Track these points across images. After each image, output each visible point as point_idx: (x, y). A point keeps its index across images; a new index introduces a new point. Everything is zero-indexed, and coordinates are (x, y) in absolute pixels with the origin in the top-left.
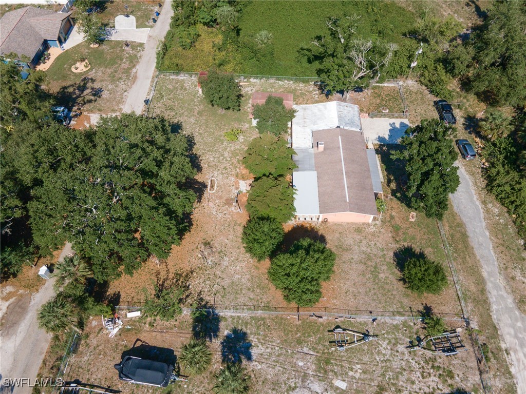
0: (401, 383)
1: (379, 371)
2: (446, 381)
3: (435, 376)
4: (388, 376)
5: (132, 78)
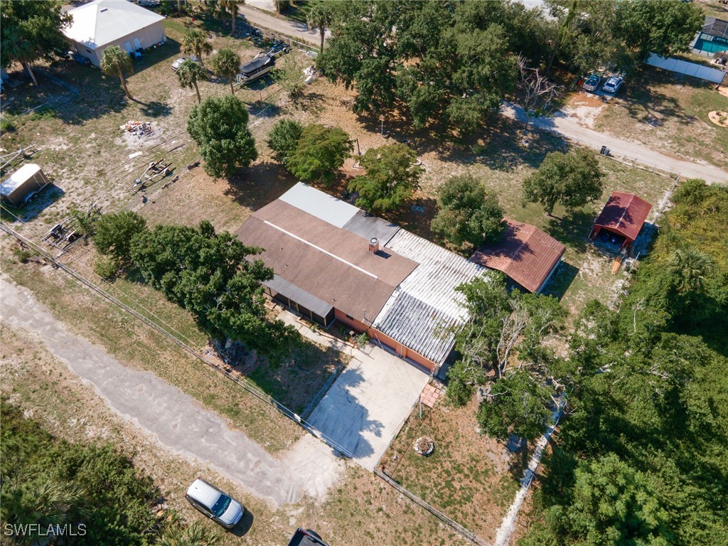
0: (88, 188)
1: (112, 180)
2: (50, 215)
3: (63, 211)
4: (102, 183)
5: (680, 155)
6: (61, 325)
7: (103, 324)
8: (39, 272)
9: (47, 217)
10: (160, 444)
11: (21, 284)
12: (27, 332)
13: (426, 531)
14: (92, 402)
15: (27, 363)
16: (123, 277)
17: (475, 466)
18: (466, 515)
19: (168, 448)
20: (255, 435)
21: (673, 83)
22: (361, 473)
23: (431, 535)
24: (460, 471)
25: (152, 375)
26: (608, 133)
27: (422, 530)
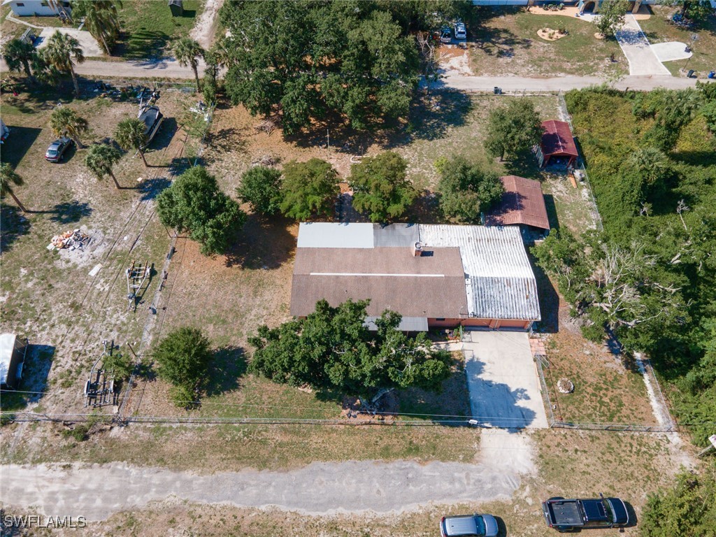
0: (76, 328)
1: (96, 308)
2: (62, 378)
3: (72, 366)
4: (88, 316)
5: (545, 75)
6: (188, 474)
7: (228, 448)
8: (112, 439)
9: (60, 381)
10: (380, 514)
11: (105, 462)
12: (161, 501)
13: (615, 445)
14: (288, 519)
15: (190, 528)
16: (204, 395)
17: (607, 379)
18: (628, 417)
19: (389, 512)
20: (445, 457)
21: (497, 16)
22: (543, 433)
23: (620, 446)
24: (601, 389)
25: (318, 464)
26: (486, 75)
27: (613, 446)
